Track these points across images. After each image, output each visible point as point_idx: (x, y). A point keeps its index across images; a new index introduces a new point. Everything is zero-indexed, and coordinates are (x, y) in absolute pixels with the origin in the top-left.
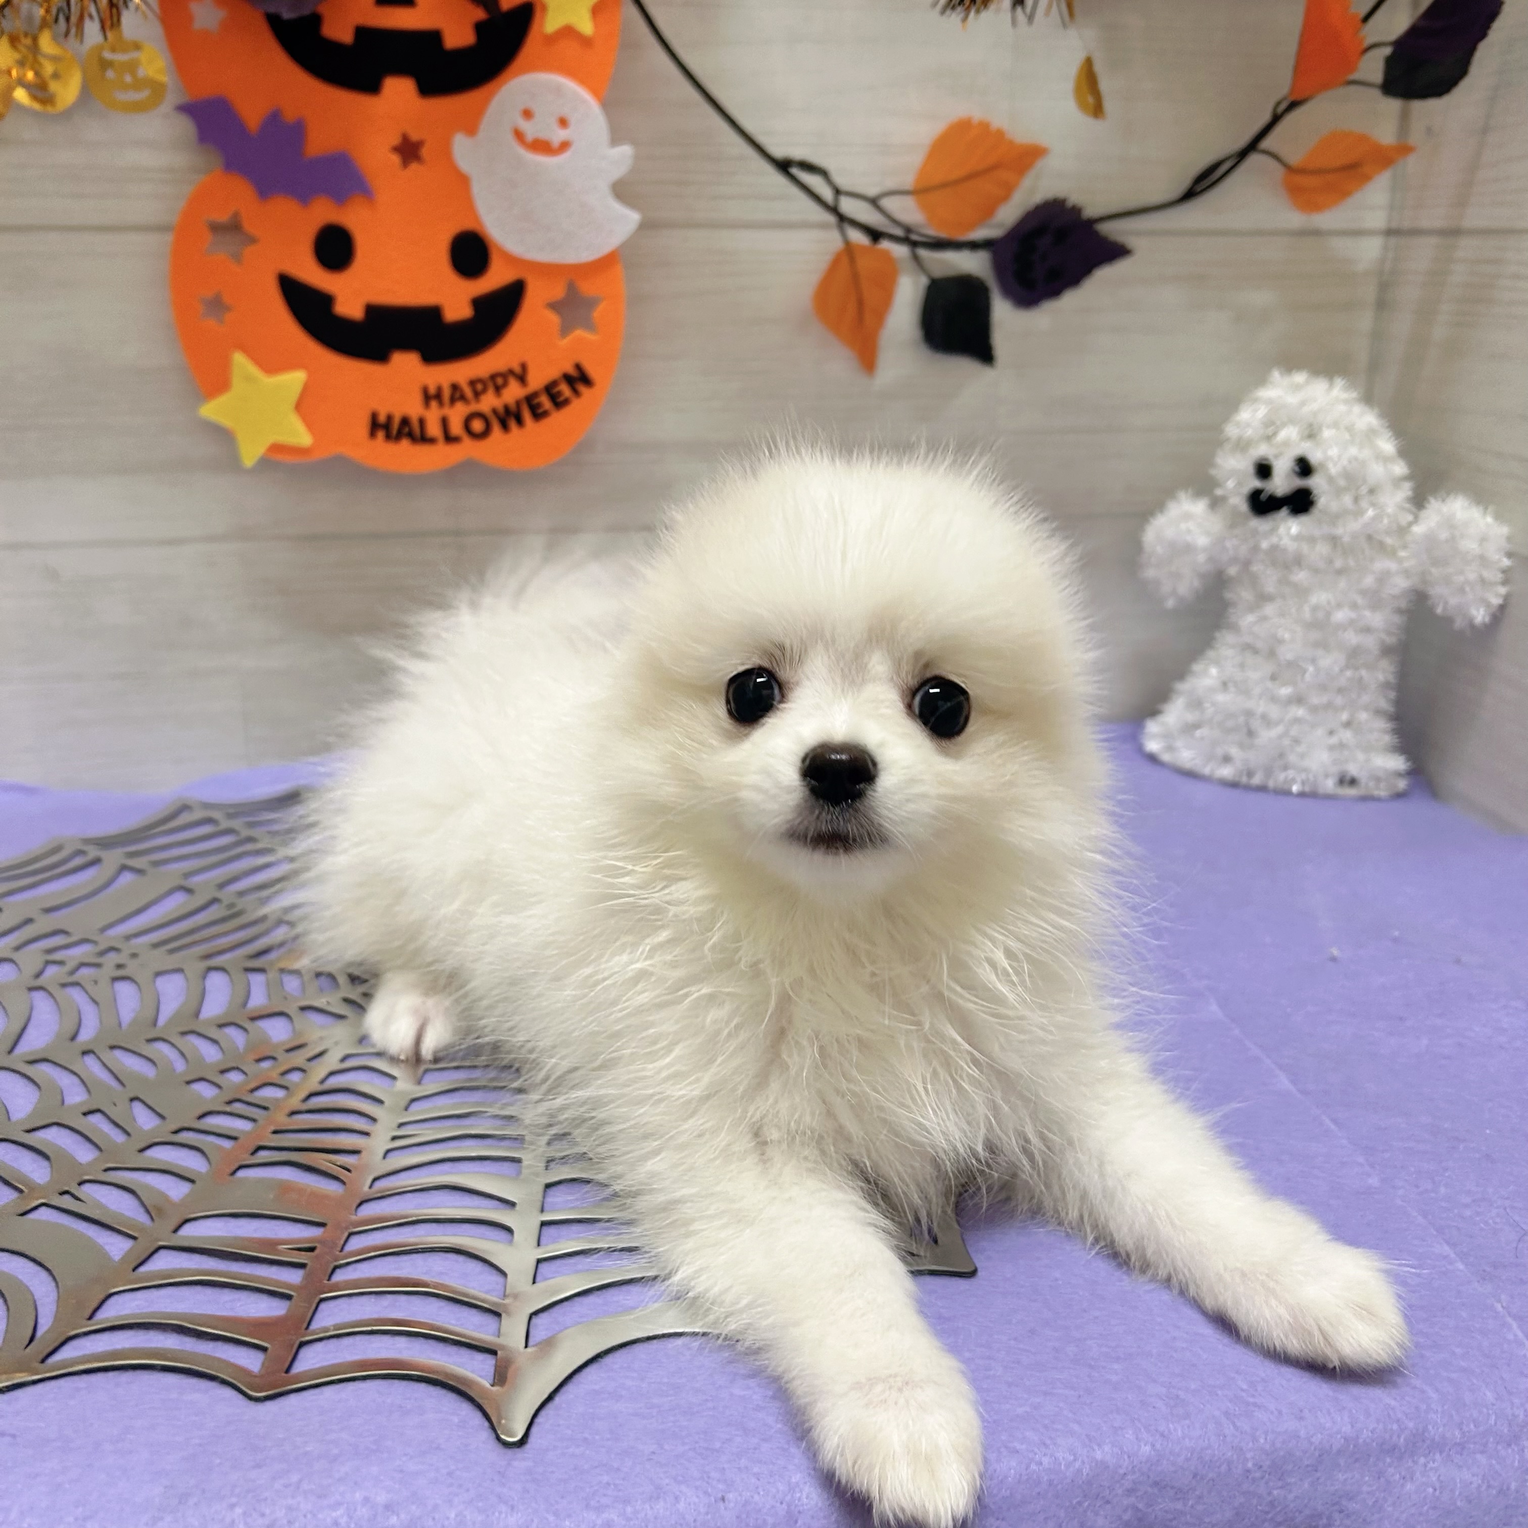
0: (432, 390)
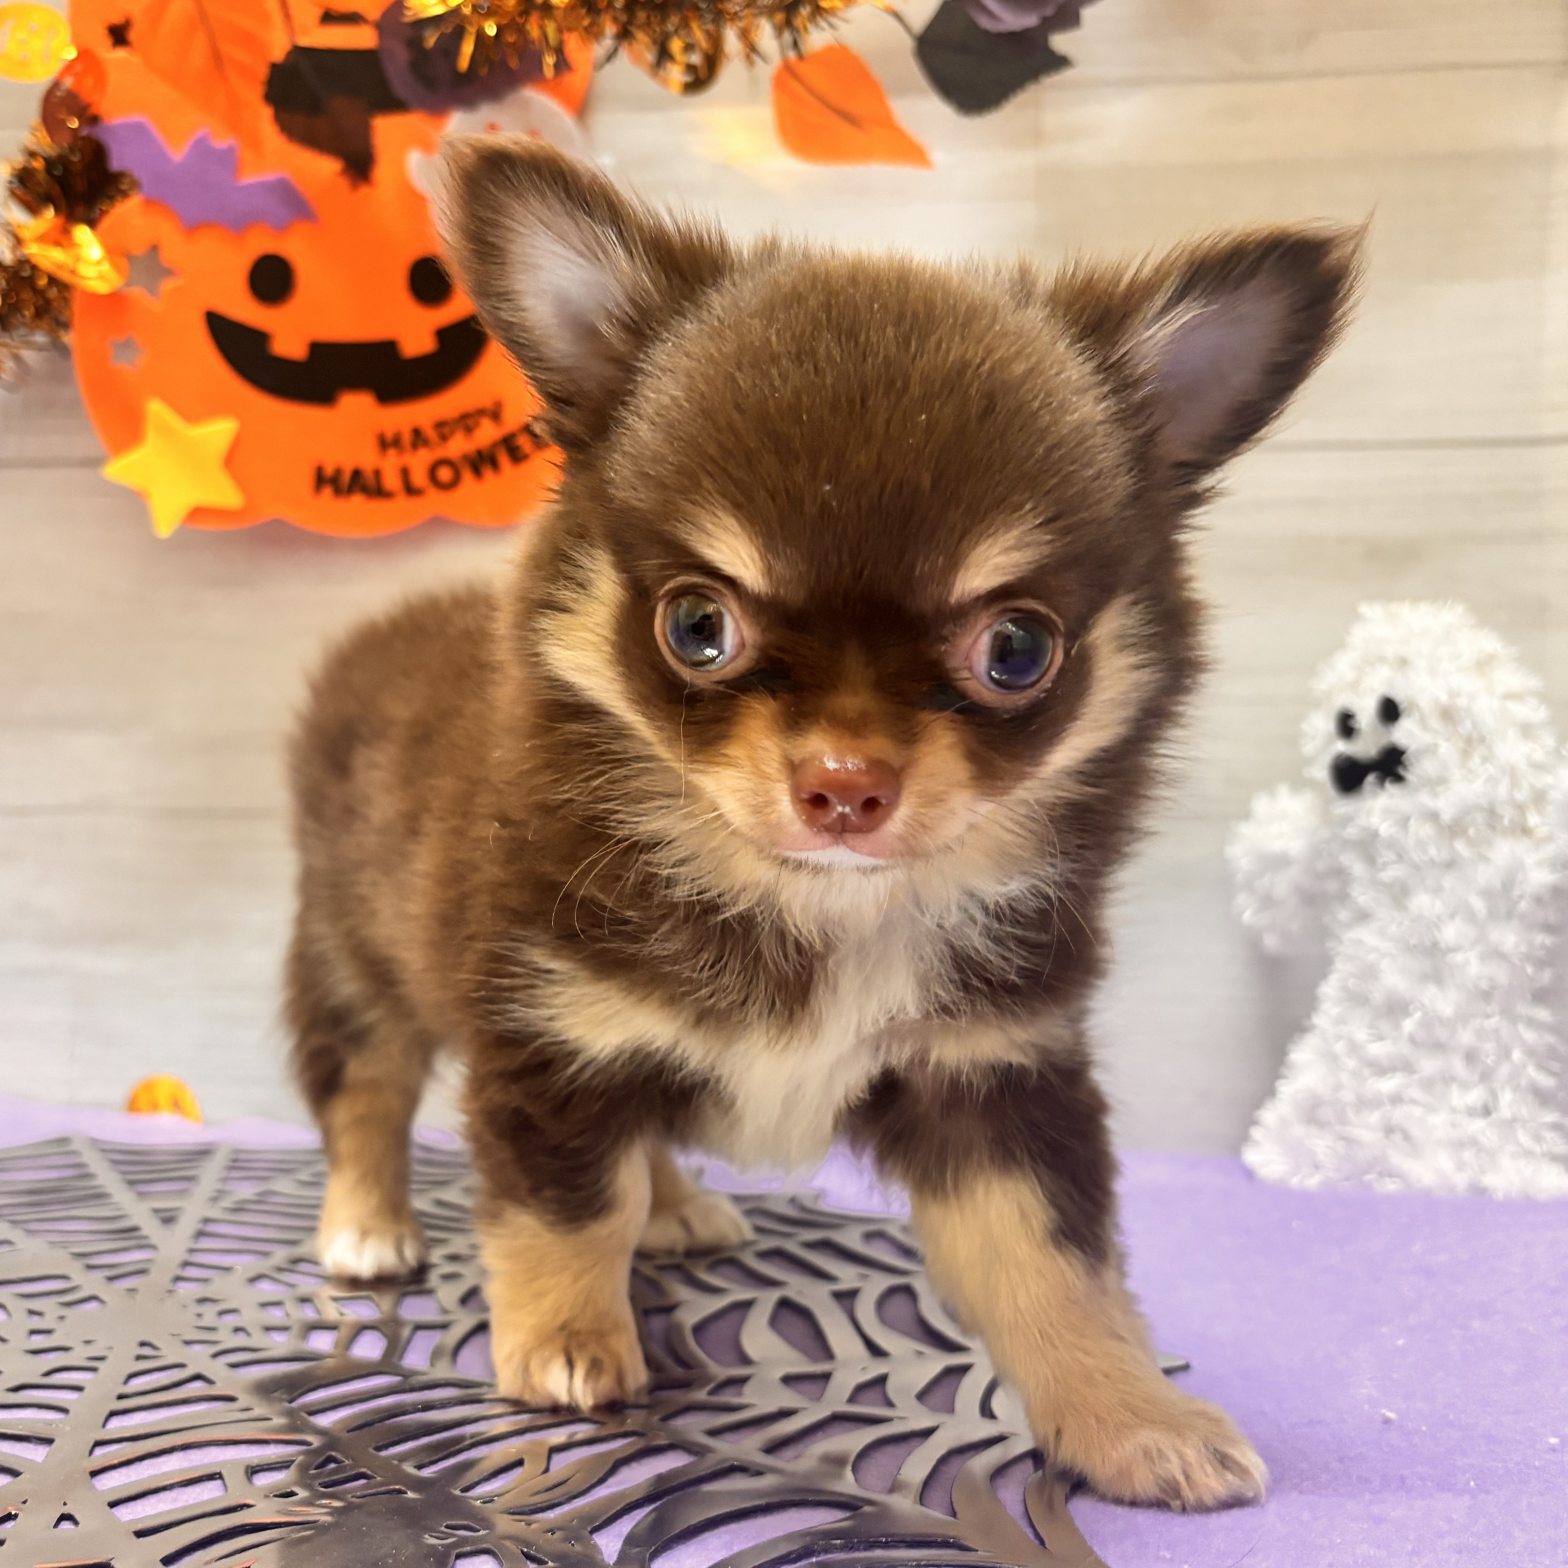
0: (389, 435)
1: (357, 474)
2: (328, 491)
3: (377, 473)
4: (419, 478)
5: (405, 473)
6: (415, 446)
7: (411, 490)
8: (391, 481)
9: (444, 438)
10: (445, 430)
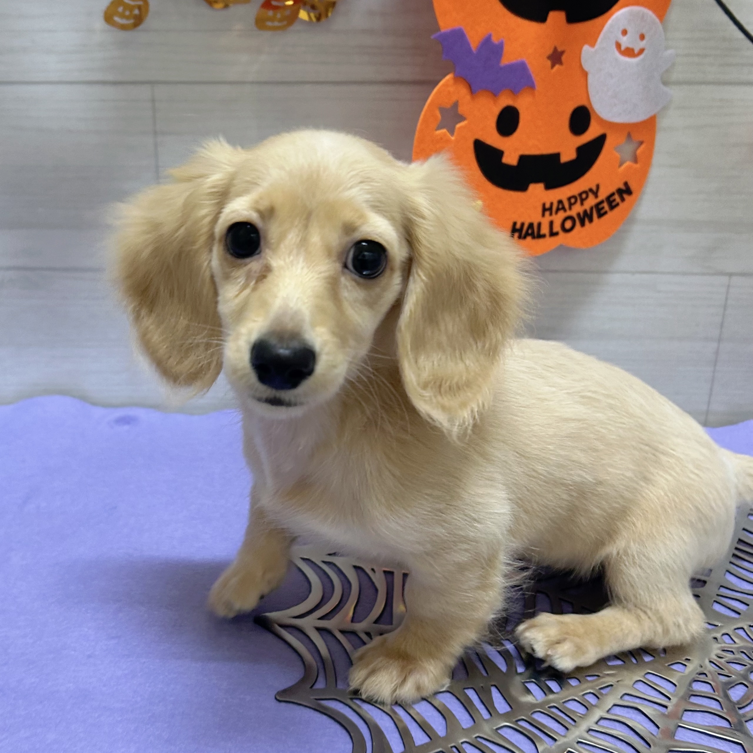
0: (548, 206)
1: (531, 225)
2: (516, 235)
3: (539, 225)
4: (557, 228)
5: (551, 223)
6: (558, 210)
7: (553, 234)
8: (545, 230)
9: (571, 205)
10: (572, 200)
